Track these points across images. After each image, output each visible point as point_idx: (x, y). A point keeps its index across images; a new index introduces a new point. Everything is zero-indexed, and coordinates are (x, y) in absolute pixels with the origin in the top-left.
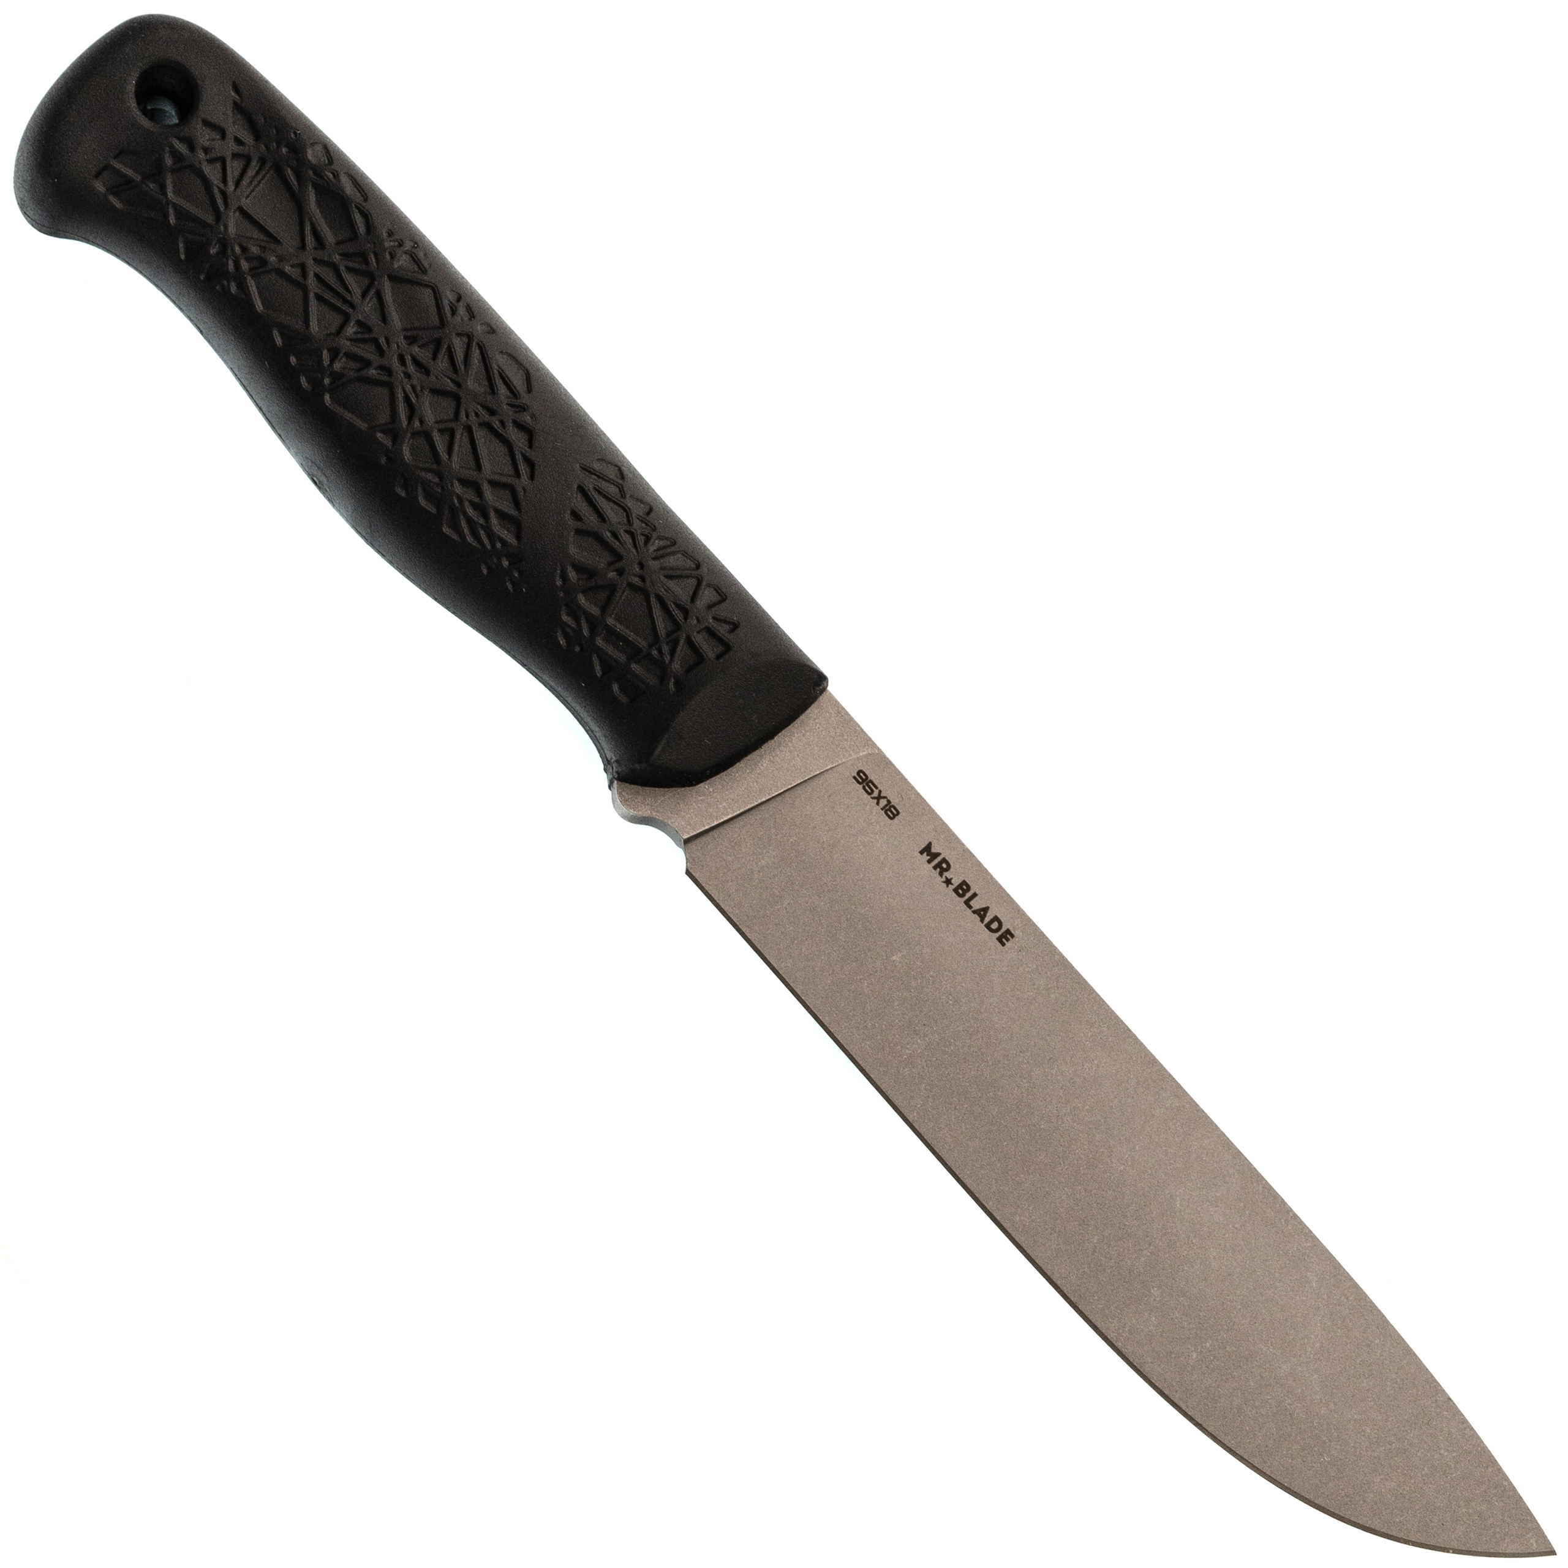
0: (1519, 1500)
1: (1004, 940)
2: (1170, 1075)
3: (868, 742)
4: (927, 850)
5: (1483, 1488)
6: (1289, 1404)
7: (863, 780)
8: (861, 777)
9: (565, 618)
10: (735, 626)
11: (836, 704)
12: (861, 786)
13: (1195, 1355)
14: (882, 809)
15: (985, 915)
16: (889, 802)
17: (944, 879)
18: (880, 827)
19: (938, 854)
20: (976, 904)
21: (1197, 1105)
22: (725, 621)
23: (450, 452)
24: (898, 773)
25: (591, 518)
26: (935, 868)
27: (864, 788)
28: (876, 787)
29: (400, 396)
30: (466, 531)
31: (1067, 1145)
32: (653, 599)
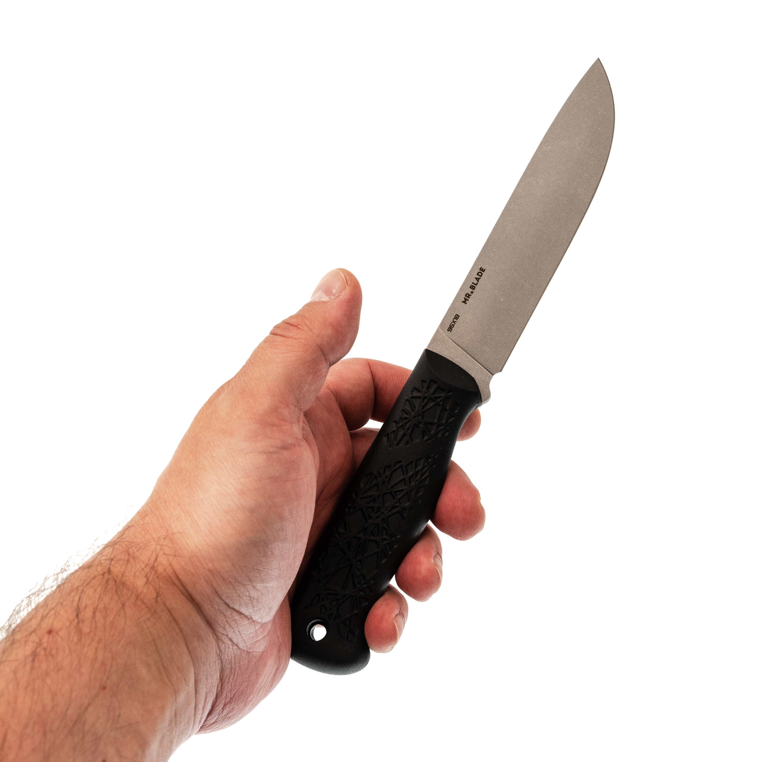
0: (588, 72)
1: (483, 270)
2: (505, 208)
3: (438, 331)
4: (464, 302)
5: (589, 83)
6: (588, 144)
7: (450, 329)
8: (450, 330)
9: (440, 435)
10: (423, 381)
11: (429, 345)
12: (453, 329)
13: (585, 175)
14: (457, 320)
15: (478, 278)
16: (454, 319)
17: (472, 294)
18: (463, 318)
19: (465, 298)
20: (476, 282)
21: (511, 197)
22: (422, 385)
23: (402, 490)
24: (444, 319)
25: (406, 439)
26: (469, 298)
27: (453, 328)
28: (451, 324)
29: (390, 513)
30: (425, 476)
31: (538, 231)
32: (424, 409)
